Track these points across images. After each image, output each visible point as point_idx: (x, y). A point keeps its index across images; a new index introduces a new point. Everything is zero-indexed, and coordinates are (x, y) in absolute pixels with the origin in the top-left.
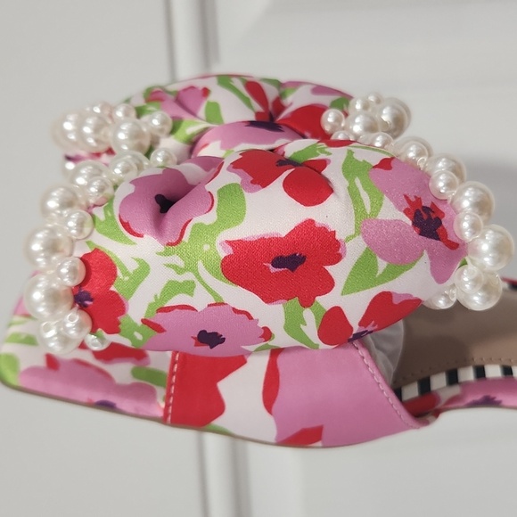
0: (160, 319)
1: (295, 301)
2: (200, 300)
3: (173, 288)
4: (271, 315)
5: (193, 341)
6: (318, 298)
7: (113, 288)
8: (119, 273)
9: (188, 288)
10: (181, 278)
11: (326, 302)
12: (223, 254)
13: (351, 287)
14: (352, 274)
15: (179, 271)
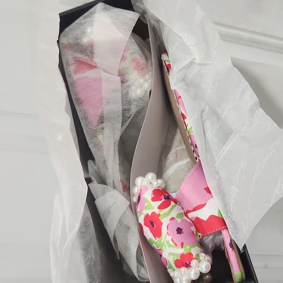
0: (179, 245)
1: (159, 218)
2: (169, 238)
3: (170, 246)
4: (165, 221)
5: (182, 234)
6: (157, 213)
7: (180, 259)
8: (175, 259)
9: (167, 242)
10: (167, 245)
11: (157, 211)
12: (158, 239)
13: (152, 207)
14: (149, 209)
15: (165, 246)
